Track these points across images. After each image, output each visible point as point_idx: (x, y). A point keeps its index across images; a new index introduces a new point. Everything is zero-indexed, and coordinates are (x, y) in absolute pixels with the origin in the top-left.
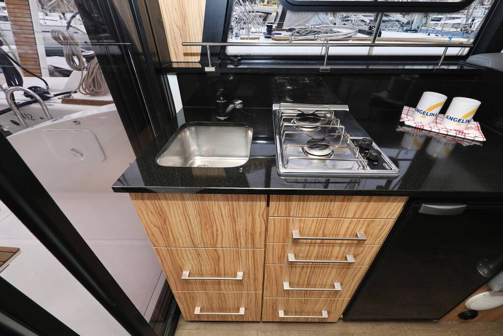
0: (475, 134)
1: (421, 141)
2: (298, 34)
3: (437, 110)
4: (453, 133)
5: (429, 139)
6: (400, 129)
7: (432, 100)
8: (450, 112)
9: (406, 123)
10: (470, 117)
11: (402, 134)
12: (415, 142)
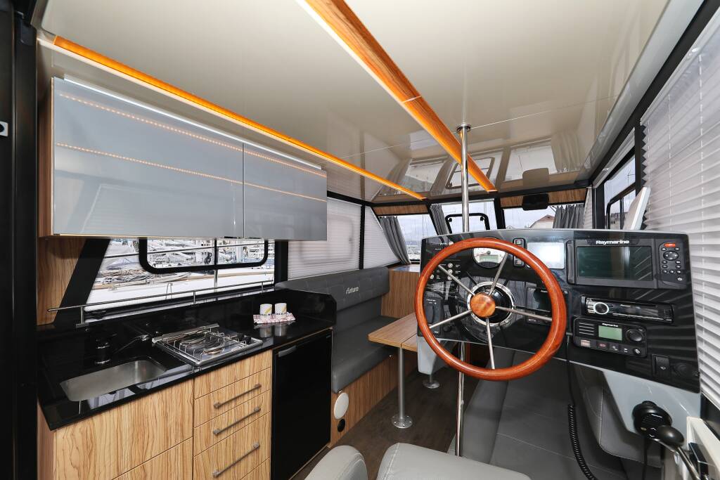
0: (290, 318)
1: (270, 330)
2: (119, 281)
3: (270, 312)
4: (281, 321)
5: (273, 327)
6: (256, 327)
7: (265, 308)
8: (276, 311)
9: (258, 323)
10: (285, 311)
11: (258, 329)
12: (267, 332)
